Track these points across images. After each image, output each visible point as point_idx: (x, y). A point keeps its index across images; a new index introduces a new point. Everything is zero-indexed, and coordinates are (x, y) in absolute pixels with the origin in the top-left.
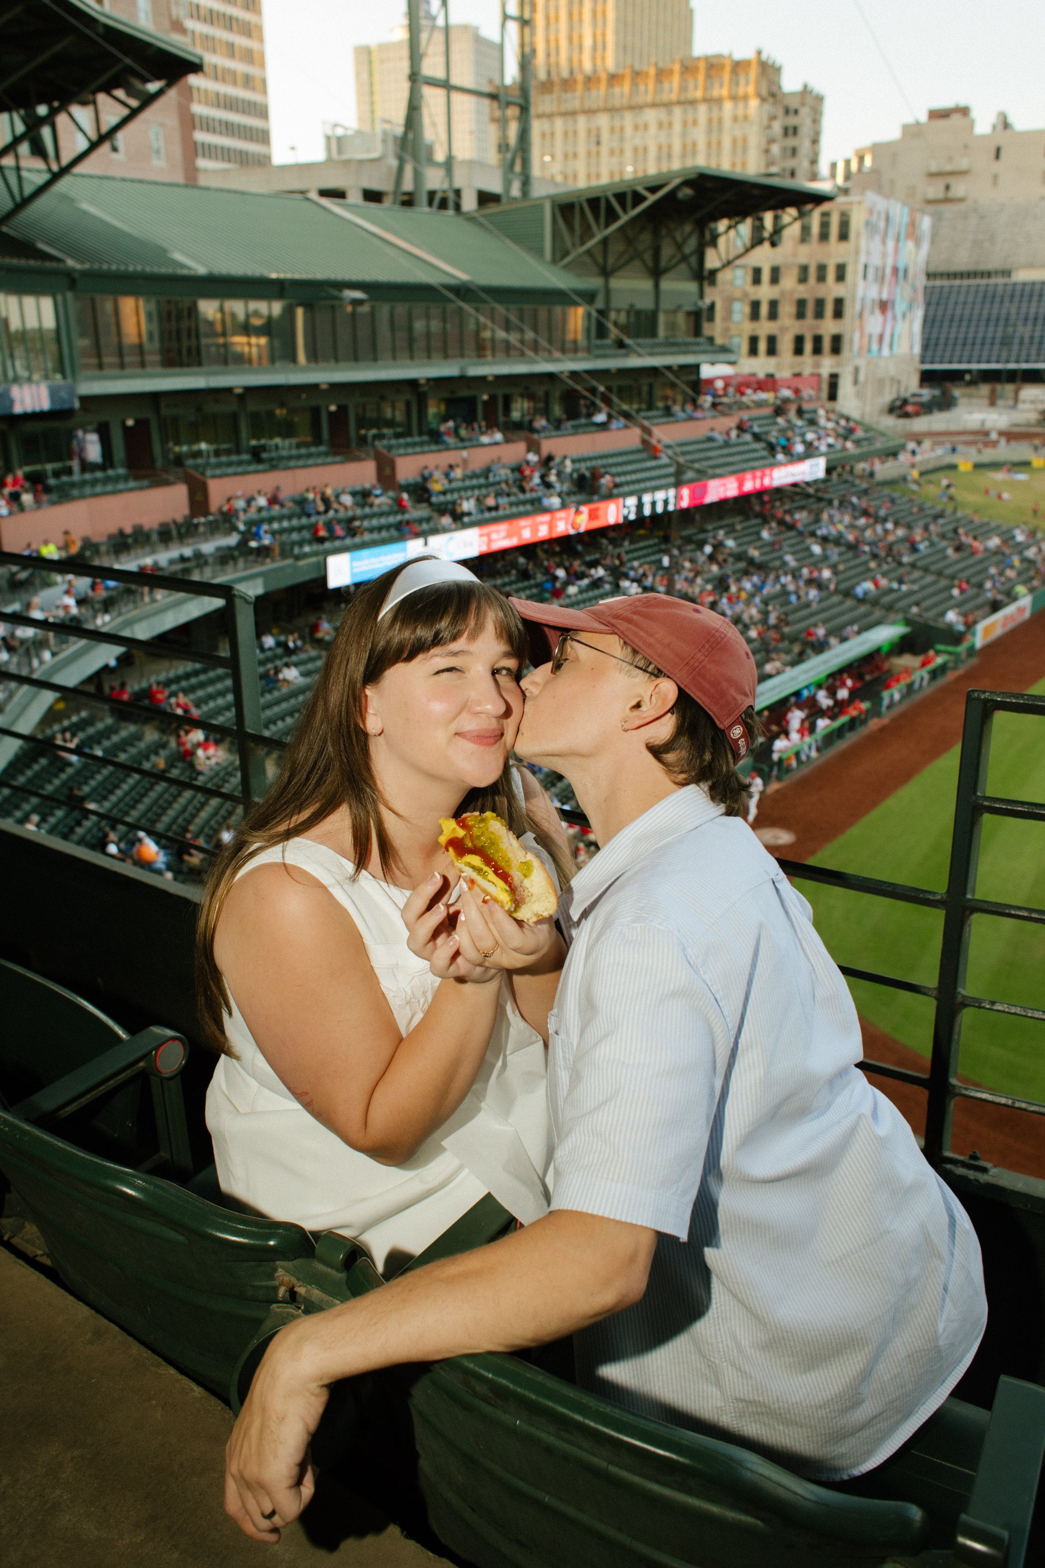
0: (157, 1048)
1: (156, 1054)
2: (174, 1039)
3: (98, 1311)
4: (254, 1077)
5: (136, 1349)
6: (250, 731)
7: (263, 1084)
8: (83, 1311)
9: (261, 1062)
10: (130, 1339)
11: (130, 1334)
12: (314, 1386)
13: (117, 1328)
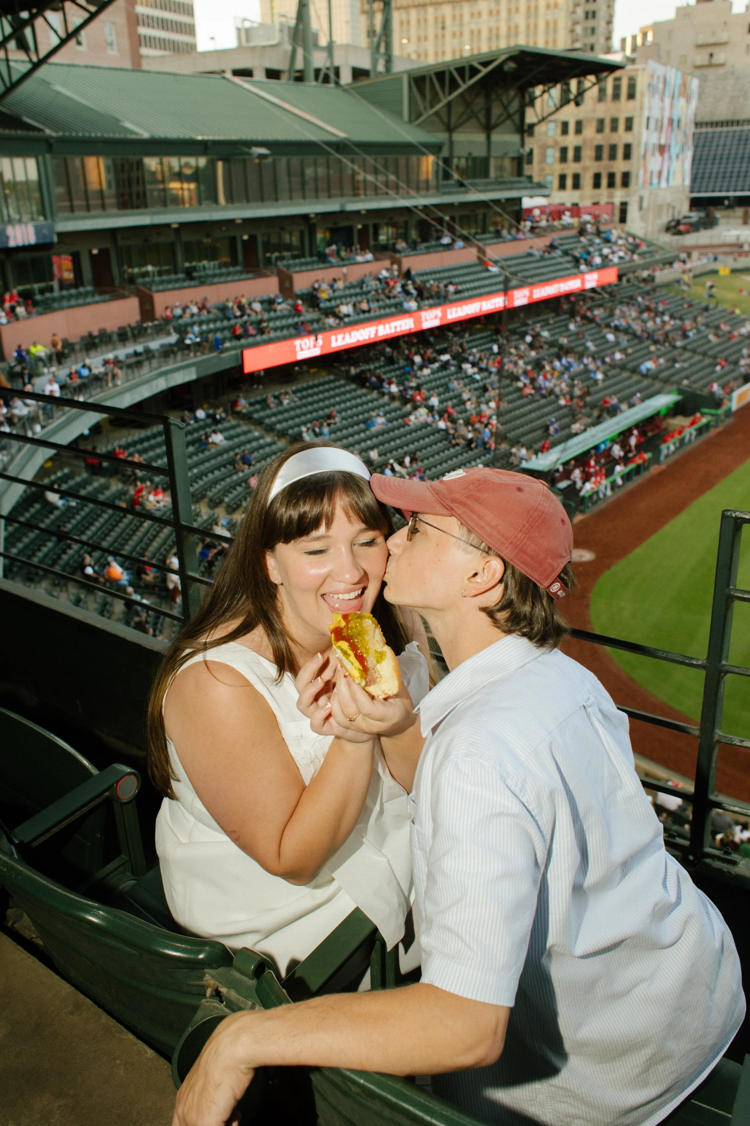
0: (117, 782)
1: (117, 786)
2: (130, 774)
3: (77, 987)
4: (192, 814)
5: (105, 1019)
6: (183, 523)
7: (199, 820)
8: (66, 988)
9: (199, 805)
10: (101, 1011)
11: (100, 1006)
12: (243, 1067)
13: (91, 1002)
